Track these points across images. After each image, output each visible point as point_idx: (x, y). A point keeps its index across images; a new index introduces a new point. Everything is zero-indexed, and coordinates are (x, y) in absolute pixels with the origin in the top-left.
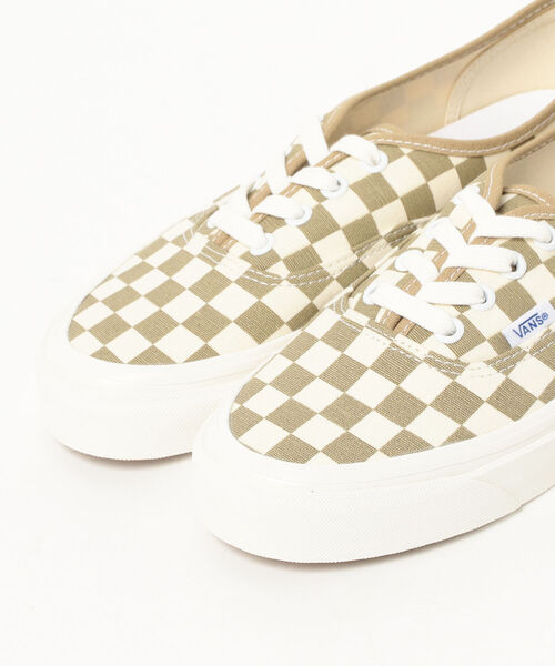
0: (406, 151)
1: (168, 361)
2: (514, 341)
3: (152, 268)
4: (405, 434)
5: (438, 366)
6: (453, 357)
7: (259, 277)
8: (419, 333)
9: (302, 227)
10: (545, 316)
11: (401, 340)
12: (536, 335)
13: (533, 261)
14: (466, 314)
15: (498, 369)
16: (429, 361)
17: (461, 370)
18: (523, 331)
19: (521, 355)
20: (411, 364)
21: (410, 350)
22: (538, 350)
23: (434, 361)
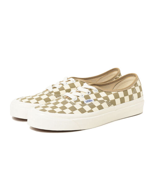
0: (79, 81)
2: (85, 103)
3: (34, 99)
4: (62, 111)
5: (71, 103)
6: (74, 103)
7: (49, 94)
8: (70, 99)
9: (59, 89)
10: (92, 101)
11: (67, 99)
12: (89, 103)
13: (92, 93)
14: (79, 97)
15: (81, 106)
16: (70, 103)
17: (75, 104)
18: (87, 102)
19: (86, 105)
20: (67, 103)
21: (67, 101)
22: (89, 105)
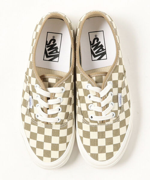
0: (64, 83)
1: (64, 151)
4: (121, 136)
6: (116, 118)
7: (63, 126)
8: (109, 120)
11: (107, 123)
17: (119, 119)
19: (123, 106)
20: (111, 125)
21: (109, 123)
22: (124, 102)
23: (115, 122)
